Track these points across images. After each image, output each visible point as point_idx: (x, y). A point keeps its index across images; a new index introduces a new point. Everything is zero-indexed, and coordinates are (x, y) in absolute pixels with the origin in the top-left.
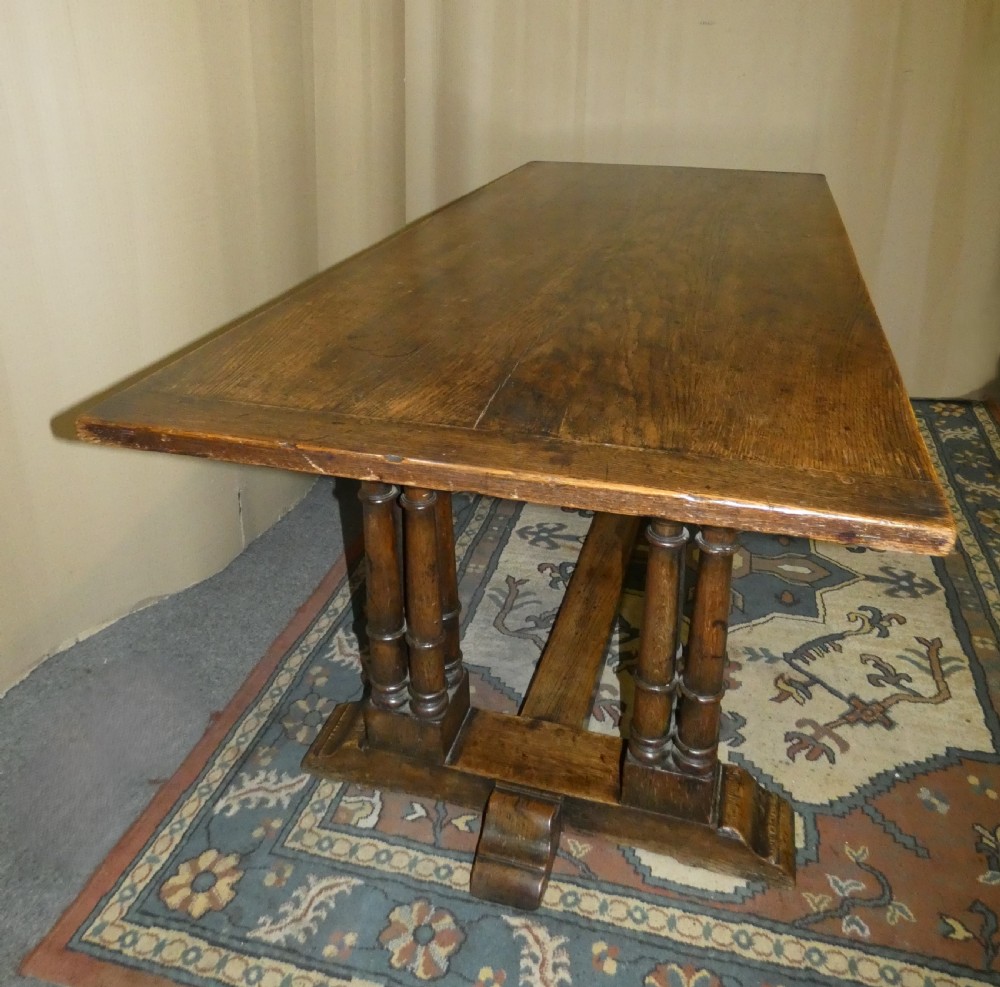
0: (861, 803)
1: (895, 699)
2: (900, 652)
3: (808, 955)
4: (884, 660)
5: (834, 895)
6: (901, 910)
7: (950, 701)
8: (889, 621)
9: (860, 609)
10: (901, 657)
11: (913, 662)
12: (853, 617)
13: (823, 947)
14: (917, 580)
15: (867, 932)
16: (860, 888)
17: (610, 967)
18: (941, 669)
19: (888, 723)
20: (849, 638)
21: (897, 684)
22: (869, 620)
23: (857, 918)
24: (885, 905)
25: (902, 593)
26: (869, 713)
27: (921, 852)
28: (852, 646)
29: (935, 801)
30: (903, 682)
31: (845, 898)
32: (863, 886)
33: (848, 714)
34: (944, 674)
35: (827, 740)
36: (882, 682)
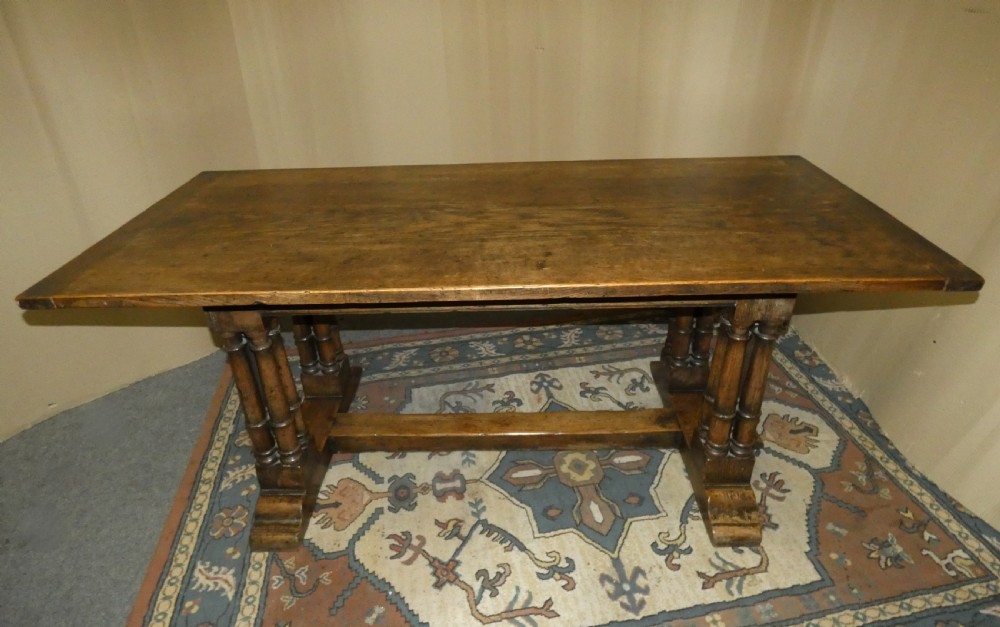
0: (362, 575)
1: (467, 588)
2: (524, 588)
3: (258, 563)
4: (508, 579)
5: (295, 570)
6: (291, 603)
7: (480, 624)
8: (561, 578)
9: (567, 558)
10: (518, 589)
11: (516, 598)
12: (553, 554)
13: (263, 569)
14: (638, 596)
15: (275, 588)
16: (302, 582)
17: (244, 493)
18: (517, 616)
19: (439, 584)
20: (523, 554)
21: (483, 588)
22: (556, 566)
23: (283, 582)
24: (292, 594)
25: (610, 587)
26: (445, 573)
27: (334, 611)
28: (515, 557)
29: (374, 616)
30: (487, 593)
31: (294, 575)
32: (304, 584)
33: (439, 561)
34: (511, 619)
35: (409, 553)
36: (482, 578)
